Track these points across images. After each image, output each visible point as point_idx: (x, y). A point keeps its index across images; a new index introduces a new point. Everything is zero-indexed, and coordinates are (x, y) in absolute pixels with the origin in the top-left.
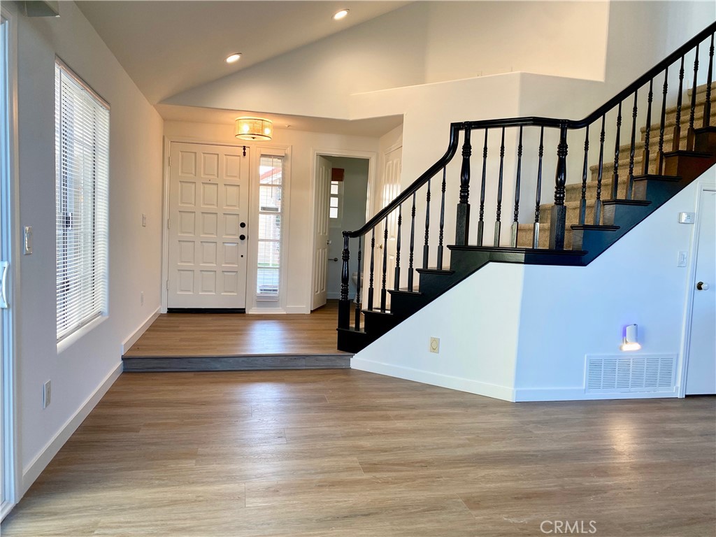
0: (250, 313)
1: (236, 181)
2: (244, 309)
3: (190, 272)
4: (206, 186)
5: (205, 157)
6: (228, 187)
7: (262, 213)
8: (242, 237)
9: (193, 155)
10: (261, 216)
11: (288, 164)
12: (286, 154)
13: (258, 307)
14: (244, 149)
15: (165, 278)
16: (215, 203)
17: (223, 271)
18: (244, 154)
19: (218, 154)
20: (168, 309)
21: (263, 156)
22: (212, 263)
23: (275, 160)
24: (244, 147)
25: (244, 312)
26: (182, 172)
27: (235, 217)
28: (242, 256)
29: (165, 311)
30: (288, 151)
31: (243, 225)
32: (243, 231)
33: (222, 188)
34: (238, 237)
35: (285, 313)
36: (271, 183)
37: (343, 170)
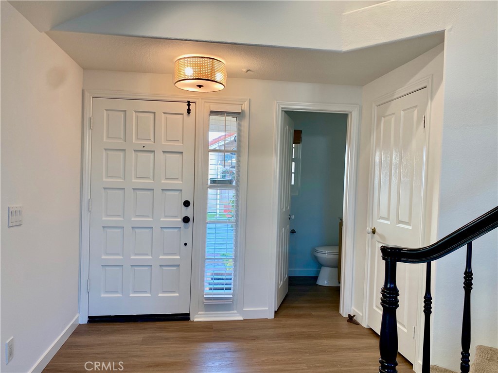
0: (196, 320)
1: (177, 146)
2: (188, 314)
3: (118, 268)
4: (139, 154)
5: (137, 117)
6: (168, 155)
7: (211, 187)
8: (186, 220)
9: (122, 114)
10: (210, 191)
11: (245, 123)
12: (242, 110)
13: (206, 311)
14: (189, 105)
15: (85, 277)
16: (151, 177)
17: (161, 266)
18: (189, 111)
19: (154, 113)
20: (89, 317)
21: (213, 113)
22: (147, 254)
23: (229, 118)
24: (189, 102)
25: (189, 319)
26: (108, 137)
27: (177, 193)
28: (186, 244)
29: (85, 321)
30: (245, 107)
31: (187, 204)
32: (188, 212)
33: (160, 156)
34: (180, 220)
35: (241, 318)
36: (223, 148)
37: (301, 131)
